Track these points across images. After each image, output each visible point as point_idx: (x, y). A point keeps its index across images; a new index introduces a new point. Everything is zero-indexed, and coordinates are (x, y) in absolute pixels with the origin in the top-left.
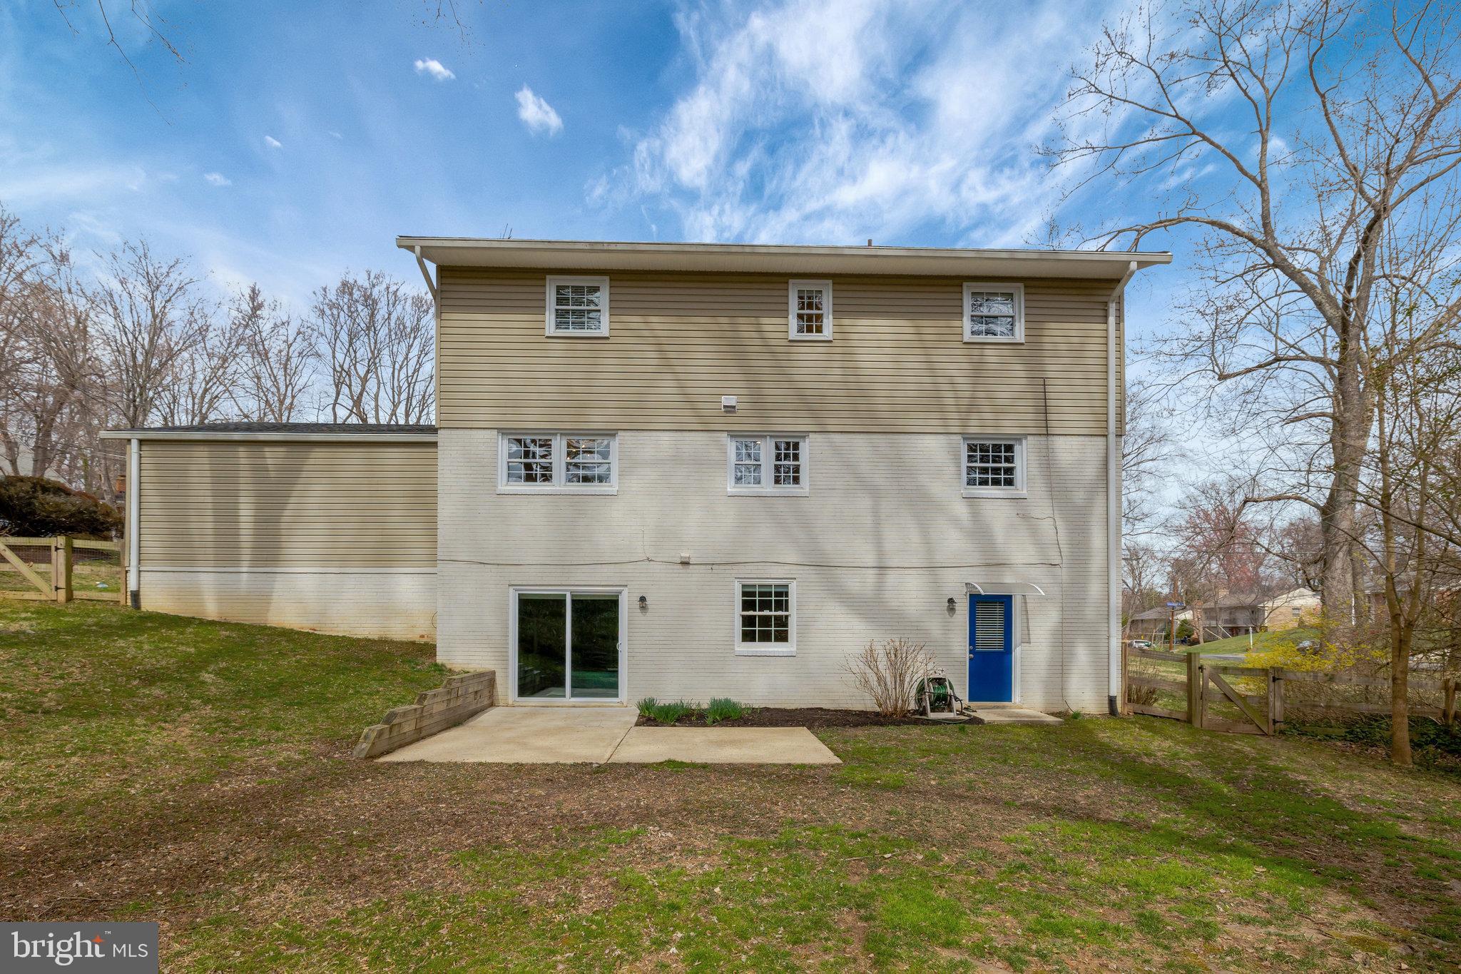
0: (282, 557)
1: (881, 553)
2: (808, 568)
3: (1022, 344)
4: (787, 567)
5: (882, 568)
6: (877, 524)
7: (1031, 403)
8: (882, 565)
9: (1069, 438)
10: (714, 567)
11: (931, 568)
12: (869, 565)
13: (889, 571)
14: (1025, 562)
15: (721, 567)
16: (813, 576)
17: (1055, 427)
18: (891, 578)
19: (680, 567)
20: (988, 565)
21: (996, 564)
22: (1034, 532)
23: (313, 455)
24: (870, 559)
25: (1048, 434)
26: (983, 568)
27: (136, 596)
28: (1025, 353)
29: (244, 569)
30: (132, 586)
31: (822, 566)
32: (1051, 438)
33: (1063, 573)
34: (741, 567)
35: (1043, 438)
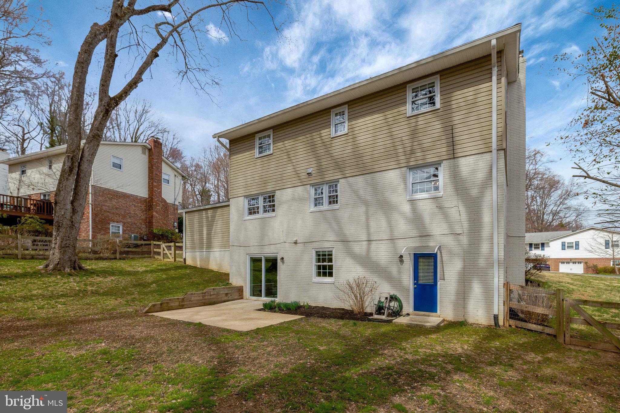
0: (212, 246)
1: (369, 234)
2: (338, 242)
3: (439, 109)
4: (331, 243)
5: (369, 241)
6: (367, 219)
7: (444, 141)
8: (370, 239)
9: (468, 157)
10: (305, 244)
11: (392, 240)
12: (363, 240)
13: (373, 242)
14: (441, 233)
15: (308, 244)
16: (341, 246)
17: (459, 152)
18: (374, 245)
19: (294, 244)
20: (421, 236)
21: (425, 235)
22: (446, 216)
23: (218, 211)
24: (364, 237)
25: (454, 158)
26: (418, 238)
27: (185, 260)
28: (440, 114)
29: (204, 251)
30: (184, 257)
31: (345, 241)
32: (456, 160)
33: (464, 240)
34: (314, 243)
35: (452, 161)
